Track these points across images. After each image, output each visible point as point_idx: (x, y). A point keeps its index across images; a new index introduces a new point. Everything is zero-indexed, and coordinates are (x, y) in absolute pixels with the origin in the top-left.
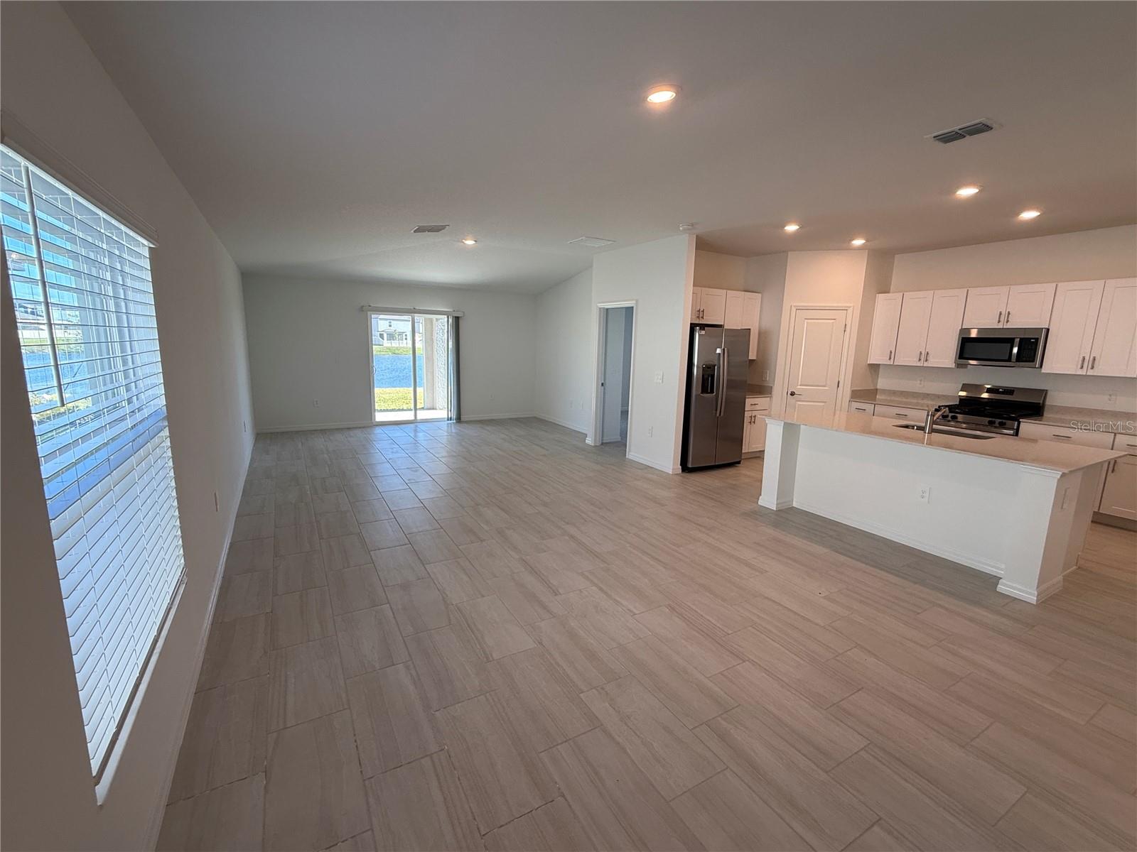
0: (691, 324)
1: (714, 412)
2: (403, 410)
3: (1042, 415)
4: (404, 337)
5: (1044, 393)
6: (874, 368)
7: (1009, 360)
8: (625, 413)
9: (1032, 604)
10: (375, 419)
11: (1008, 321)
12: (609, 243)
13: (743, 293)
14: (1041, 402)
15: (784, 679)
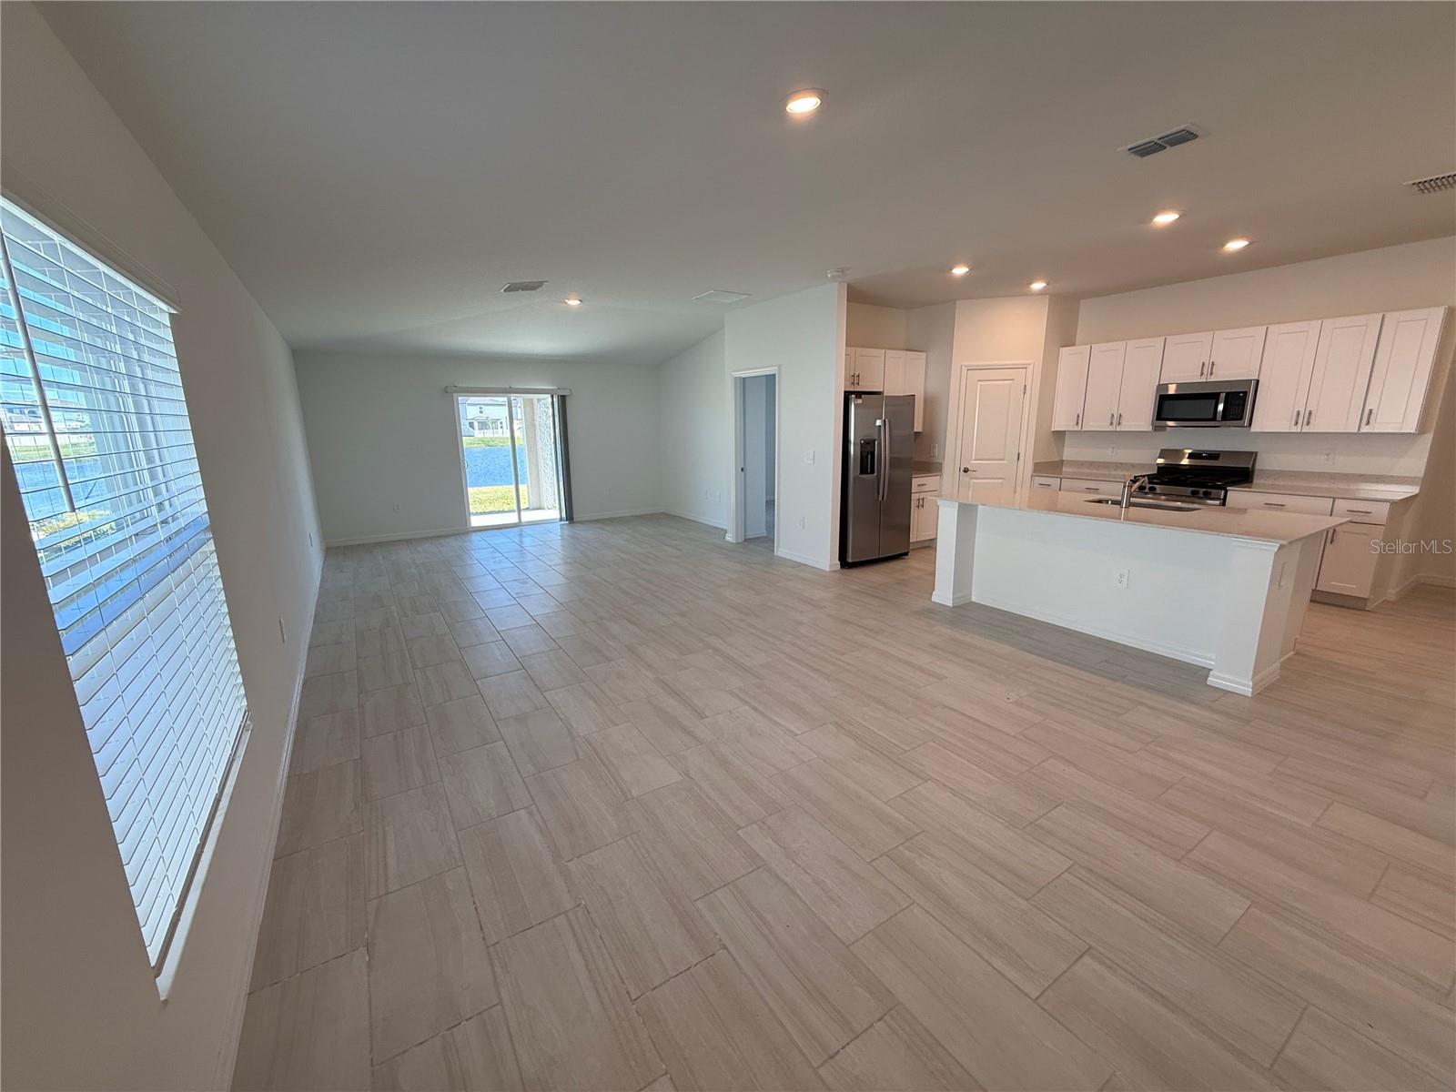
0: (845, 392)
1: (876, 494)
2: (504, 512)
3: (1252, 482)
4: (499, 425)
5: (1253, 456)
6: (1060, 435)
7: (1214, 419)
8: (770, 504)
9: (1246, 696)
10: (470, 524)
11: (1211, 374)
12: (744, 297)
13: (905, 352)
14: (1250, 466)
15: (973, 798)
